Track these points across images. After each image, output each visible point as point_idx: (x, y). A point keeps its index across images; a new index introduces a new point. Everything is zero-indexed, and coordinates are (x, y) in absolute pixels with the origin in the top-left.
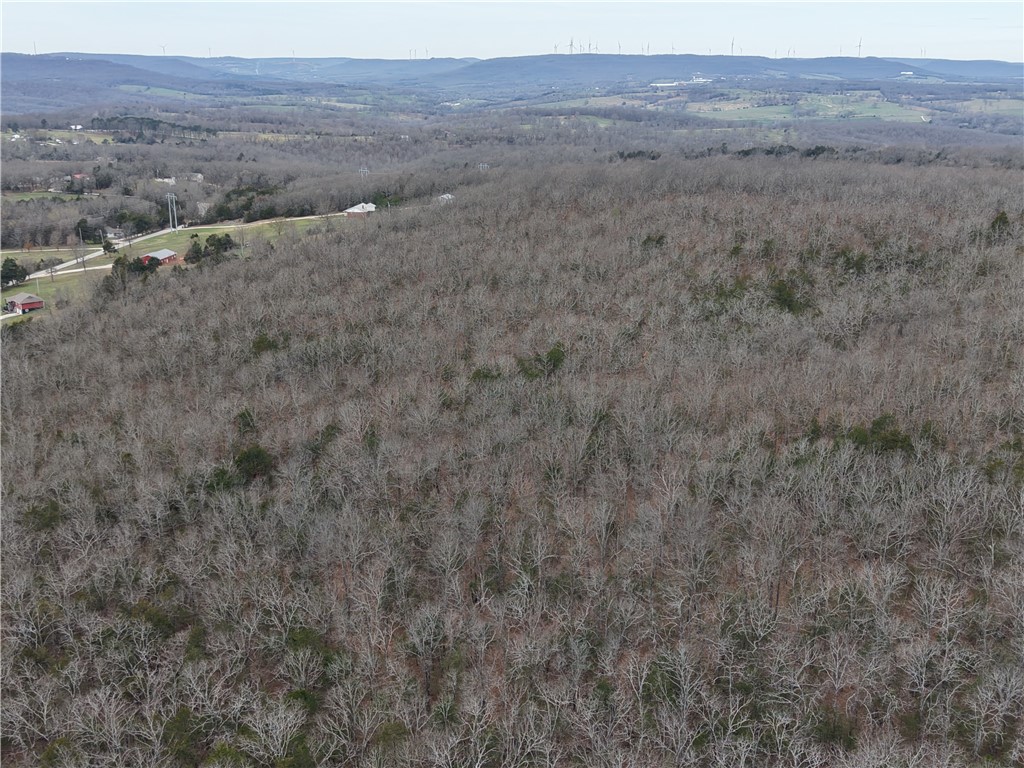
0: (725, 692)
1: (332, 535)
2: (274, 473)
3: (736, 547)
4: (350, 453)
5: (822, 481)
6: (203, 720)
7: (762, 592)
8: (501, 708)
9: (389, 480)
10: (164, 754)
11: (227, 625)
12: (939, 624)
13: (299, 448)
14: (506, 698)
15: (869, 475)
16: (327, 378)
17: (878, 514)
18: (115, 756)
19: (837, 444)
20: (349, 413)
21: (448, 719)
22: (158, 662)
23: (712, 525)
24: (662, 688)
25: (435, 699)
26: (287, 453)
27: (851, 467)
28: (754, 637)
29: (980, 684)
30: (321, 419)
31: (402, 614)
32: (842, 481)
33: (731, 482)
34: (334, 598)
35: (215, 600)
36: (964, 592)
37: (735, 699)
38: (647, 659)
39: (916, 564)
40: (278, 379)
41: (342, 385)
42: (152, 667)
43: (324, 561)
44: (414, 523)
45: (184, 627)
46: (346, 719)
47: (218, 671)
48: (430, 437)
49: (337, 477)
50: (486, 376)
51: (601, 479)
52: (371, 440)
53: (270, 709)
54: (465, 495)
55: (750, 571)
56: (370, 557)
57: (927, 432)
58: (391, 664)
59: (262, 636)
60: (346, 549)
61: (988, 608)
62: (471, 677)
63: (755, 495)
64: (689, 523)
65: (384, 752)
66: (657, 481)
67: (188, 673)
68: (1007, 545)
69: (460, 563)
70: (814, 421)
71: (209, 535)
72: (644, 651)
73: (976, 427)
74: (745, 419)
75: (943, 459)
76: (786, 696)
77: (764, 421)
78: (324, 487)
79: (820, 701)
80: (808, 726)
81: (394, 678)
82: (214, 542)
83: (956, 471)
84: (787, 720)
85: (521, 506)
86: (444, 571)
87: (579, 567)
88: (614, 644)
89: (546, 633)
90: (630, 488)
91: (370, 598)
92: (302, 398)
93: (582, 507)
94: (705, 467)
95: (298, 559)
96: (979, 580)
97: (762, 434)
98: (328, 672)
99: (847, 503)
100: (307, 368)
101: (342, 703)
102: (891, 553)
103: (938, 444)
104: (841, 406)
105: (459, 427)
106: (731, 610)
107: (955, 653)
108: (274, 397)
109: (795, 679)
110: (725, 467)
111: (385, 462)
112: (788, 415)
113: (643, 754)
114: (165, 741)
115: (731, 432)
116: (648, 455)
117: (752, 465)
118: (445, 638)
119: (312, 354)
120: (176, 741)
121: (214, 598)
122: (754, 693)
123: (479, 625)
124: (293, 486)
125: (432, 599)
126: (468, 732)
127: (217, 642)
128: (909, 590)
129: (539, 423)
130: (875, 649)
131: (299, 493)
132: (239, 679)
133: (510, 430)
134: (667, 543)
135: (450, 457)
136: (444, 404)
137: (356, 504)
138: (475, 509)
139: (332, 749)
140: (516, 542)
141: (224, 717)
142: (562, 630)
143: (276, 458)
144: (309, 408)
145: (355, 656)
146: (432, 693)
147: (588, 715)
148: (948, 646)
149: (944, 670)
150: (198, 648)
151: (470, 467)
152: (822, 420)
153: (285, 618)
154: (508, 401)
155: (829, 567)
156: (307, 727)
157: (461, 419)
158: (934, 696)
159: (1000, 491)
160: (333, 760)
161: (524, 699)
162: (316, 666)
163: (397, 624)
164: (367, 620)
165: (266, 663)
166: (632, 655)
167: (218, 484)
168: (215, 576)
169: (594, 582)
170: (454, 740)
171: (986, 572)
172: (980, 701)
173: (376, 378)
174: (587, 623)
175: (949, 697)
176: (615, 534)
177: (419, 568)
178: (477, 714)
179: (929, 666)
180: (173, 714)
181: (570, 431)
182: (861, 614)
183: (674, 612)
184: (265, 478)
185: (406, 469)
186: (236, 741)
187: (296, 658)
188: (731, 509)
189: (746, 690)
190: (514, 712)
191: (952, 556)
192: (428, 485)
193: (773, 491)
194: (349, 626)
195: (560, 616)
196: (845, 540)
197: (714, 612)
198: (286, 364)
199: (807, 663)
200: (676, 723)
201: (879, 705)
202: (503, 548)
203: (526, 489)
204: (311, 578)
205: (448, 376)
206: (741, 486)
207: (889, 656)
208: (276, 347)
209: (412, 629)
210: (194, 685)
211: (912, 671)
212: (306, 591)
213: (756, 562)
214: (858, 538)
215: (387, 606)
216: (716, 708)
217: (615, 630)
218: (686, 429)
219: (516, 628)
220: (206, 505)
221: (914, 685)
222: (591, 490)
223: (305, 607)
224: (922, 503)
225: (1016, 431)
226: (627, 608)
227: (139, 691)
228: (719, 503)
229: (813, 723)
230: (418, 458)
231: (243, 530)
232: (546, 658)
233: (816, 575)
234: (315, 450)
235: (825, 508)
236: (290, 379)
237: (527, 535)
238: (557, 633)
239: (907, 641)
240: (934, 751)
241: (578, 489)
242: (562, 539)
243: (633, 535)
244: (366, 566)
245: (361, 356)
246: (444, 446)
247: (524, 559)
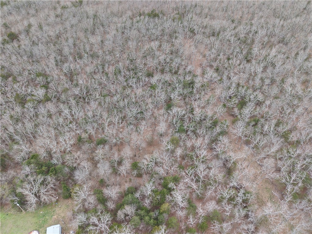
0: (129, 71)
1: (38, 51)
2: (18, 38)
3: (128, 42)
4: (36, 31)
5: (143, 25)
6: (22, 95)
7: (134, 50)
8: (87, 81)
9: (48, 37)
10: (16, 103)
11: (20, 74)
12: (166, 52)
13: (23, 31)
14: (87, 79)
15: (151, 23)
16: (24, 12)
17: (154, 31)
18: (5, 106)
19: (145, 17)
20: (33, 21)
21: (77, 85)
22: (7, 85)
23: (122, 38)
24: (118, 72)
25: (73, 82)
26: (20, 33)
27: (148, 22)
28: (133, 60)
29: (173, 61)
30: (26, 23)
31: (61, 66)
32: (146, 25)
33: (125, 28)
34: (44, 65)
35: (15, 70)
36: (170, 45)
37: (131, 72)
38: (114, 67)
39: (161, 41)
40: (10, 13)
41: (28, 14)
42: (6, 87)
43: (39, 57)
44: (57, 46)
45: (10, 77)
46: (55, 89)
47: (22, 85)
48: (55, 25)
49: (35, 37)
50: (65, 8)
51: (97, 30)
52: (40, 27)
53: (37, 90)
54: (67, 38)
55: (131, 46)
56: (49, 55)
57: (162, 12)
58: (61, 77)
59: (30, 76)
60: (43, 54)
61: (174, 47)
62: (79, 77)
63: (130, 30)
64: (118, 38)
65: (65, 94)
66: (110, 29)
67: (15, 86)
68: (177, 35)
69: (71, 54)
70: (140, 12)
71: (8, 55)
72: (113, 66)
73: (171, 11)
74: (126, 13)
75: (165, 18)
76: (141, 70)
77: (129, 13)
78: (32, 40)
79: (147, 70)
80: (145, 74)
81: (63, 79)
82: (9, 57)
83: (167, 20)
84: (141, 74)
85: (81, 39)
86: (67, 56)
87: (96, 51)
88: (107, 65)
89: (93, 65)
90: (104, 32)
91: (52, 64)
92: (19, 18)
93: (95, 38)
94: (119, 25)
95: (32, 58)
96: (172, 42)
97: (130, 16)
98: (48, 81)
99: (148, 30)
100: (17, 10)
101: (53, 86)
102: (157, 39)
103: (164, 15)
104: (145, 8)
105: (62, 21)
106: (128, 55)
107: (169, 57)
108: (11, 18)
109: (142, 66)
110: (123, 25)
111: (46, 32)
112: (135, 12)
113: (116, 85)
114: (15, 101)
115: (123, 16)
116: (107, 24)
117: (128, 24)
118: (71, 70)
119: (17, 5)
120: (18, 100)
121: (15, 69)
122: (135, 70)
123: (78, 66)
124: (25, 41)
125: (66, 62)
126: (81, 87)
127: (19, 78)
128: (160, 46)
129: (80, 19)
130: (155, 58)
131: (27, 42)
132: (28, 86)
133: (74, 21)
134: (114, 43)
135: (61, 29)
136: (56, 16)
137: (42, 43)
138: (71, 41)
139: (54, 95)
140: (82, 47)
141: (27, 94)
142: (96, 64)
143: (17, 34)
144: (22, 20)
145: (53, 77)
146: (72, 81)
147: (105, 80)
148: (168, 55)
149: (167, 60)
150: (15, 80)
151: (67, 31)
152: (141, 12)
153: (34, 71)
154: (72, 14)
155: (146, 43)
156: (47, 92)
157: (62, 19)
158: (166, 65)
159: (175, 24)
160: (55, 97)
161: (91, 79)
162: (44, 80)
163: (60, 68)
164: (53, 69)
165: (33, 81)
166: (111, 67)
167: (5, 43)
168: (13, 64)
169: (100, 53)
170: (79, 89)
171: (174, 40)
172: (174, 65)
173: (37, 11)
174: (101, 62)
175: (168, 65)
176: (103, 43)
177: (61, 56)
178: (82, 83)
179: (165, 60)
180: (15, 95)
181: (88, 20)
182: (152, 52)
183: (118, 57)
184: (17, 40)
185: (51, 33)
186: (32, 98)
187: (39, 79)
188: (126, 34)
189: (133, 70)
190: (90, 81)
191: (168, 38)
192: (58, 37)
193: (133, 29)
194: (49, 71)
195: (95, 61)
196: (148, 37)
197: (125, 56)
198: (11, 9)
199: (143, 63)
200: (121, 78)
201: (157, 68)
202: (79, 49)
203: (81, 35)
204: (37, 61)
205: (55, 9)
206: (127, 29)
207: (158, 59)
208: (6, 4)
209: (64, 69)
210: (17, 88)
211: (162, 61)
212: (37, 64)
213: (132, 44)
214: (151, 37)
215: (57, 65)
216: (128, 74)
217: (106, 62)
218: (114, 17)
219: (86, 65)
220: (4, 48)
221: (162, 64)
222: (96, 33)
223: (38, 68)
224: (162, 28)
225: (178, 10)
226: (108, 58)
227: (5, 92)
228: (123, 33)
229: (146, 74)
230: (54, 30)
231: (16, 53)
232: (94, 70)
233: (143, 45)
234: (27, 31)
235: (144, 31)
236: (14, 13)
237: (84, 45)
238: (95, 65)
239: (161, 56)
240: (166, 75)
241: (93, 33)
242: (92, 45)
243: (107, 42)
244: (49, 57)
245: (31, 5)
246: (59, 27)
247: (85, 51)
